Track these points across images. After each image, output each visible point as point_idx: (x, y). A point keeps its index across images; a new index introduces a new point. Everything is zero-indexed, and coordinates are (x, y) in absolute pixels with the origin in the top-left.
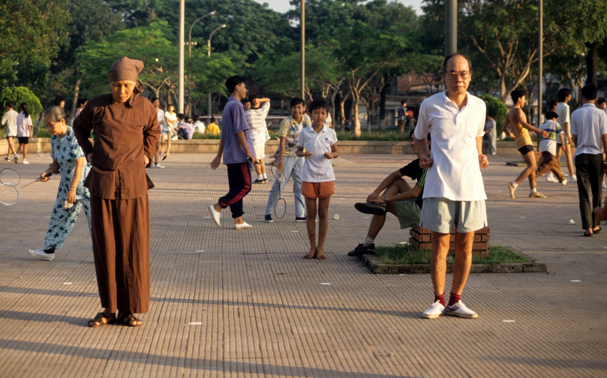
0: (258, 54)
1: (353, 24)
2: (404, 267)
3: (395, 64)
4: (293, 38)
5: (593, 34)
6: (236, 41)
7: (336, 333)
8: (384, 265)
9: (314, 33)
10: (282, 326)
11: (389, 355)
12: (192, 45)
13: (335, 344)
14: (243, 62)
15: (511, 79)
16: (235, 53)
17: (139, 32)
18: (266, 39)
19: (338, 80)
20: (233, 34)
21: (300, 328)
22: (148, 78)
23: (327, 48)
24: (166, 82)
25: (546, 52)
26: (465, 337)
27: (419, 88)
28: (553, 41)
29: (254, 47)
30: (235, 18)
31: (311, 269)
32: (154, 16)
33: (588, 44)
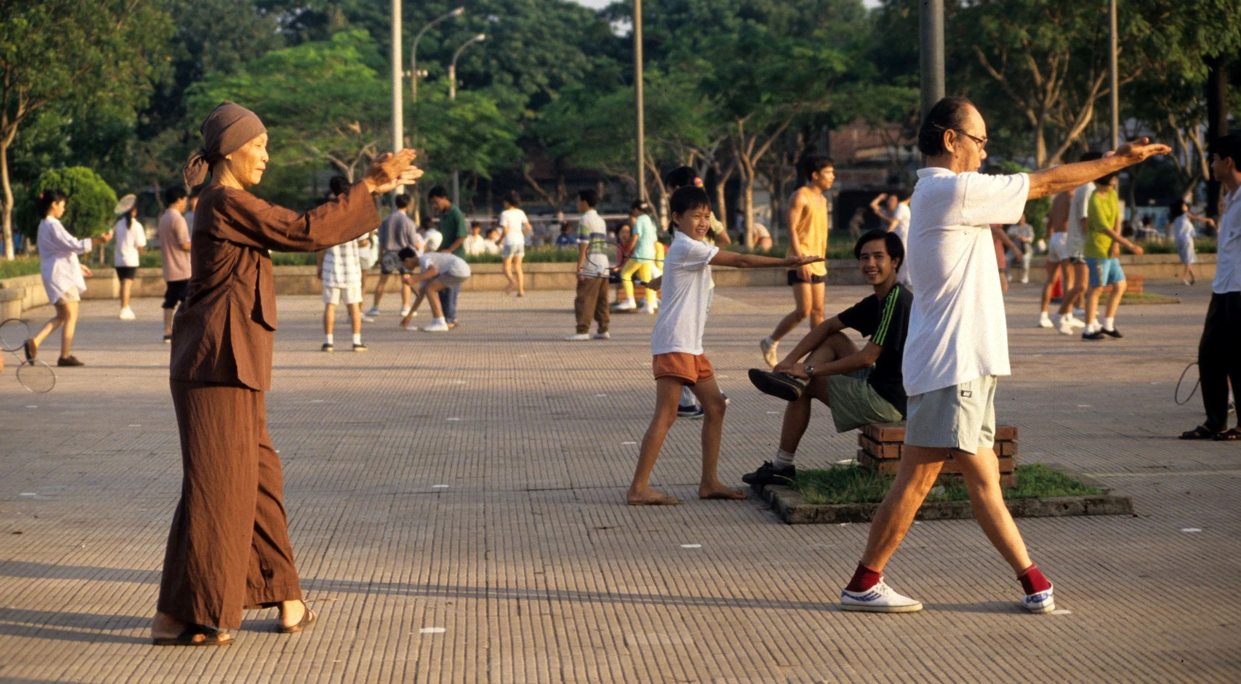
0: (550, 91)
1: (738, 28)
2: (848, 509)
3: (824, 106)
4: (620, 59)
5: (1218, 38)
6: (506, 66)
7: (713, 644)
8: (808, 506)
9: (662, 47)
10: (606, 632)
12: (418, 78)
13: (713, 665)
14: (521, 108)
15: (1056, 131)
16: (504, 92)
17: (310, 52)
18: (567, 61)
19: (712, 140)
20: (501, 53)
21: (640, 635)
22: (331, 145)
23: (687, 77)
24: (368, 152)
25: (1125, 75)
26: (971, 645)
27: (874, 153)
28: (1139, 52)
29: (542, 79)
30: (502, 21)
31: (661, 517)
32: (340, 19)
33: (1207, 59)
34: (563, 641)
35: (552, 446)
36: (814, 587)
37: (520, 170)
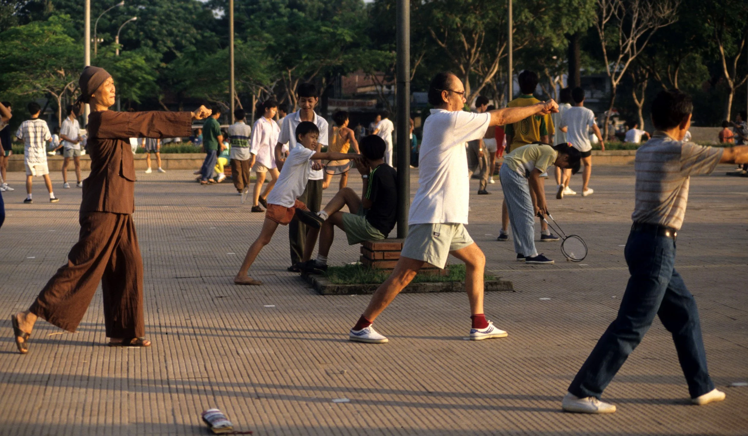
0: (175, 51)
1: (288, 14)
2: (355, 287)
3: (339, 62)
4: (218, 33)
5: (574, 24)
6: (149, 36)
7: (284, 353)
8: (333, 285)
9: (243, 26)
10: (227, 348)
11: (342, 373)
12: (98, 43)
13: (285, 364)
14: (158, 61)
15: (477, 78)
16: (148, 52)
17: (36, 27)
18: (185, 33)
19: (272, 81)
20: (146, 27)
21: (245, 349)
22: (48, 83)
23: (258, 43)
24: (70, 88)
25: (519, 44)
26: (423, 354)
27: (368, 90)
28: (526, 31)
29: (170, 44)
30: (147, 9)
31: (252, 292)
32: (51, 8)
33: (567, 36)
34: (204, 353)
35: (187, 255)
36: (338, 326)
37: (156, 98)
